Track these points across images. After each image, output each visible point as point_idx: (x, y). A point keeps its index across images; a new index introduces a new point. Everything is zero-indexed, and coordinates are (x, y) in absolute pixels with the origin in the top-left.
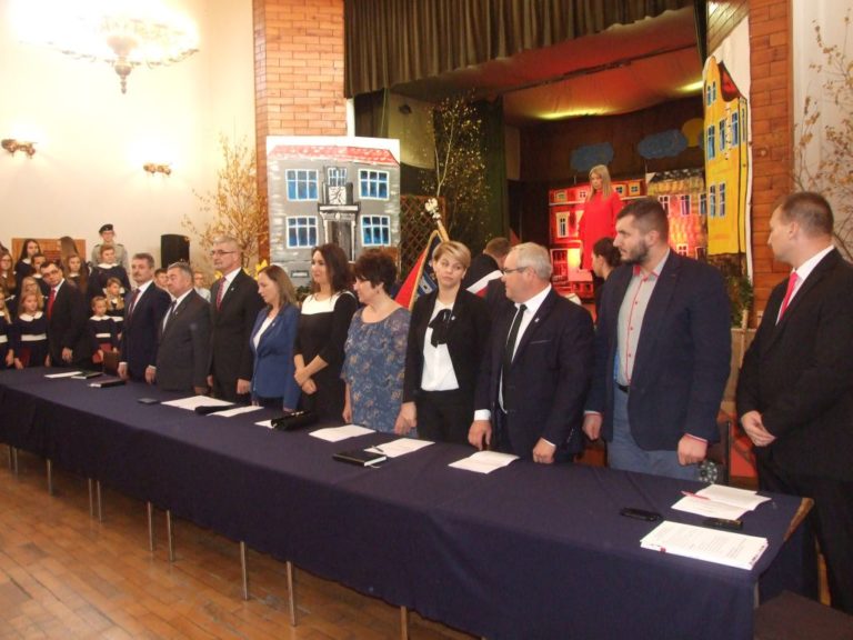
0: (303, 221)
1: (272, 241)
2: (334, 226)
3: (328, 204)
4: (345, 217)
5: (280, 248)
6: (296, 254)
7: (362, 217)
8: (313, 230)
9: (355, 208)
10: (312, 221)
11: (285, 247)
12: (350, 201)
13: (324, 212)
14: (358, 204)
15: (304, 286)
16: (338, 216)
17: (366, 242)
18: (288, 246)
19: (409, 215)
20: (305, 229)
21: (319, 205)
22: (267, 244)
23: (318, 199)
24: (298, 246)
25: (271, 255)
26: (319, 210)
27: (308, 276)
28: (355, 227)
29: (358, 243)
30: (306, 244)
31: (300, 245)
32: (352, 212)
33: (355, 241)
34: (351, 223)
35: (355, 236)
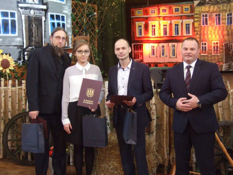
0: (5, 14)
2: (29, 20)
3: (25, 2)
4: (38, 13)
7: (49, 14)
8: (13, 22)
9: (45, 7)
10: (13, 15)
12: (41, 1)
13: (22, 8)
14: (46, 5)
16: (32, 12)
20: (8, 20)
21: (18, 3)
26: (18, 7)
28: (45, 21)
29: (47, 33)
30: (8, 33)
31: (3, 33)
32: (43, 10)
33: (45, 31)
34: (41, 18)
35: (45, 28)
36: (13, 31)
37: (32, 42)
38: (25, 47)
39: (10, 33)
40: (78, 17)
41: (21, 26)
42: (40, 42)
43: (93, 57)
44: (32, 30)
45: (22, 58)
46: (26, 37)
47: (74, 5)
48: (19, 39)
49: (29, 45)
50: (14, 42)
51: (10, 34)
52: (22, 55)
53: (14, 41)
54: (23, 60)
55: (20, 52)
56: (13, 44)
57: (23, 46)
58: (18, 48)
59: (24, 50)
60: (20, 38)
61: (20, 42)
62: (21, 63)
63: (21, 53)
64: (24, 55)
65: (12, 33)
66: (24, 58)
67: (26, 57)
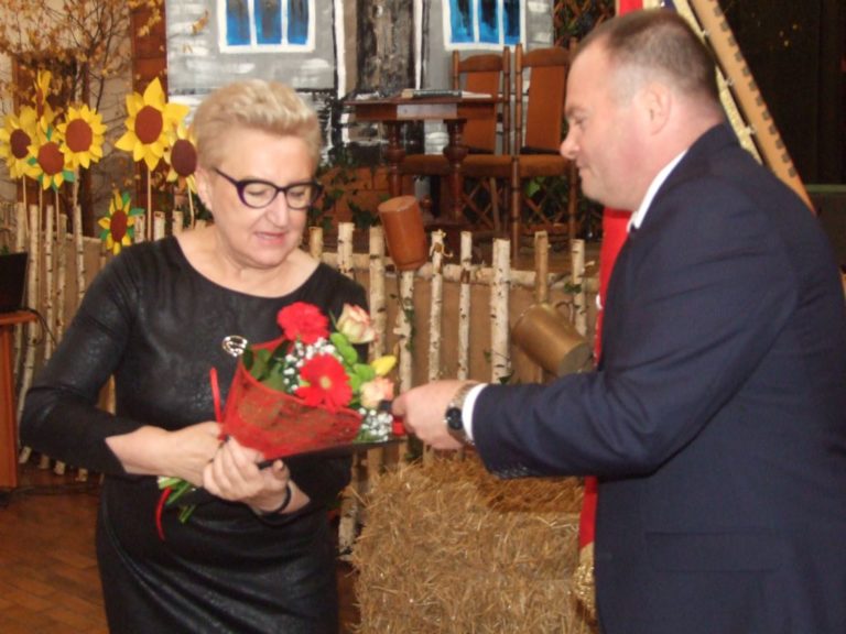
1: (175, 27)
5: (199, 49)
6: (246, 68)
11: (214, 49)
17: (456, 38)
18: (224, 46)
22: (159, 36)
24: (254, 47)
25: (171, 70)
29: (432, 39)
30: (277, 40)
31: (260, 41)
33: (425, 32)
35: (426, 17)
36: (298, 33)
37: (371, 74)
38: (341, 94)
39: (284, 40)
41: (327, 12)
42: (404, 73)
44: (371, 26)
45: (329, 137)
46: (347, 55)
48: (320, 64)
49: (360, 89)
50: (299, 76)
51: (285, 46)
52: (329, 127)
53: (297, 72)
54: (333, 143)
55: (323, 115)
56: (297, 82)
57: (334, 91)
58: (314, 99)
59: (338, 107)
60: (325, 59)
61: (322, 73)
62: (326, 157)
63: (326, 118)
64: (338, 127)
65: (292, 40)
66: (337, 136)
67: (345, 132)
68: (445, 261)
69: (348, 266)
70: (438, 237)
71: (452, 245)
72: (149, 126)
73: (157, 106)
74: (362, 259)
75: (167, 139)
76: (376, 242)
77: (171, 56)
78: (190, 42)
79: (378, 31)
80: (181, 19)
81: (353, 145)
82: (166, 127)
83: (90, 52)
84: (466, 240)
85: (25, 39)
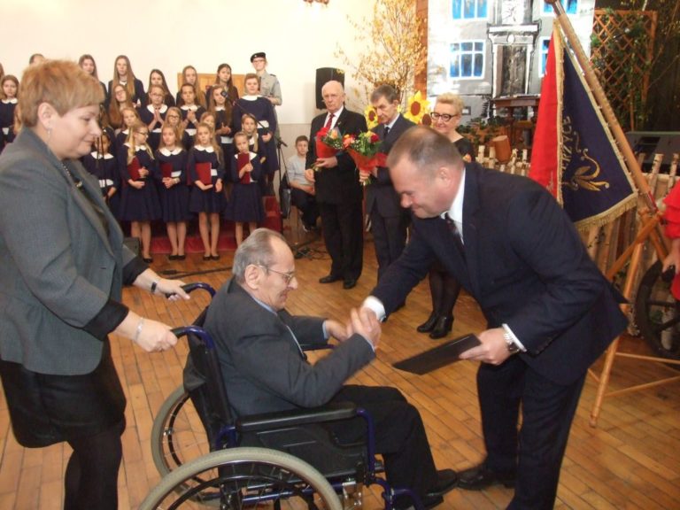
0: (467, 46)
1: (430, 71)
2: (506, 53)
3: (500, 24)
4: (520, 40)
5: (439, 79)
6: (457, 86)
7: (541, 40)
8: (479, 59)
9: (534, 28)
10: (479, 46)
11: (444, 78)
12: (529, 20)
13: (495, 34)
14: (537, 23)
15: (465, 124)
16: (511, 38)
18: (449, 78)
19: (603, 37)
20: (470, 56)
21: (489, 25)
22: (425, 74)
23: (488, 18)
24: (460, 78)
25: (428, 88)
26: (488, 32)
27: (470, 114)
28: (531, 53)
29: (533, 73)
30: (470, 75)
31: (463, 75)
32: (530, 33)
33: (531, 70)
34: (526, 47)
35: (531, 64)
36: (478, 72)
37: (506, 88)
38: (494, 96)
39: (473, 74)
40: (607, 40)
41: (490, 63)
42: (520, 87)
43: (632, 114)
44: (508, 68)
45: (488, 114)
46: (498, 80)
47: (598, 19)
48: (486, 84)
49: (502, 94)
51: (473, 77)
52: (488, 110)
53: (477, 88)
54: (490, 116)
55: (486, 105)
56: (476, 92)
57: (491, 95)
58: (483, 98)
59: (492, 102)
60: (488, 82)
61: (486, 88)
62: (486, 122)
63: (488, 106)
64: (492, 109)
65: (475, 74)
66: (491, 113)
67: (495, 112)
68: (517, 161)
69: (481, 162)
70: (515, 151)
71: (520, 154)
72: (416, 108)
73: (419, 101)
74: (487, 159)
75: (421, 114)
76: (492, 153)
77: (428, 82)
78: (436, 76)
79: (510, 70)
80: (433, 67)
81: (498, 117)
82: (422, 110)
83: (399, 82)
84: (525, 153)
85: (378, 76)
